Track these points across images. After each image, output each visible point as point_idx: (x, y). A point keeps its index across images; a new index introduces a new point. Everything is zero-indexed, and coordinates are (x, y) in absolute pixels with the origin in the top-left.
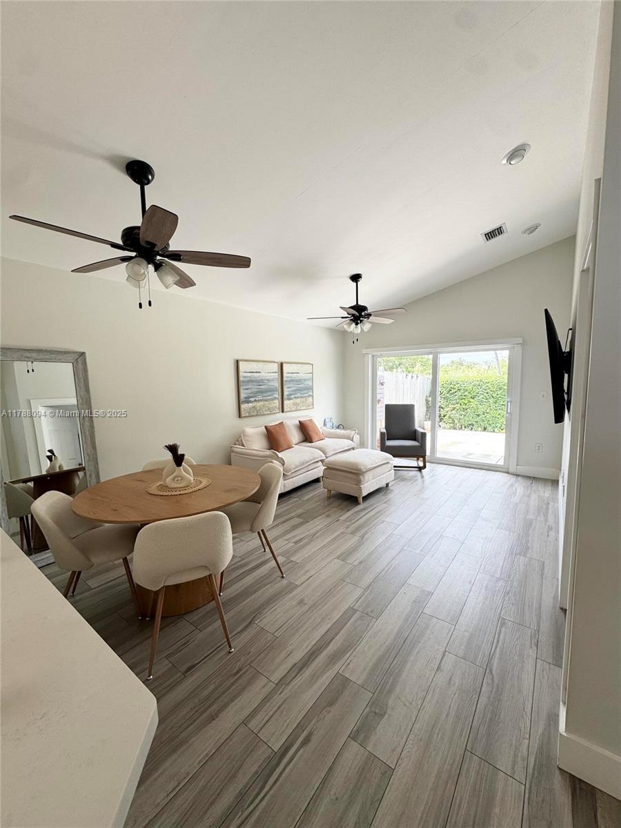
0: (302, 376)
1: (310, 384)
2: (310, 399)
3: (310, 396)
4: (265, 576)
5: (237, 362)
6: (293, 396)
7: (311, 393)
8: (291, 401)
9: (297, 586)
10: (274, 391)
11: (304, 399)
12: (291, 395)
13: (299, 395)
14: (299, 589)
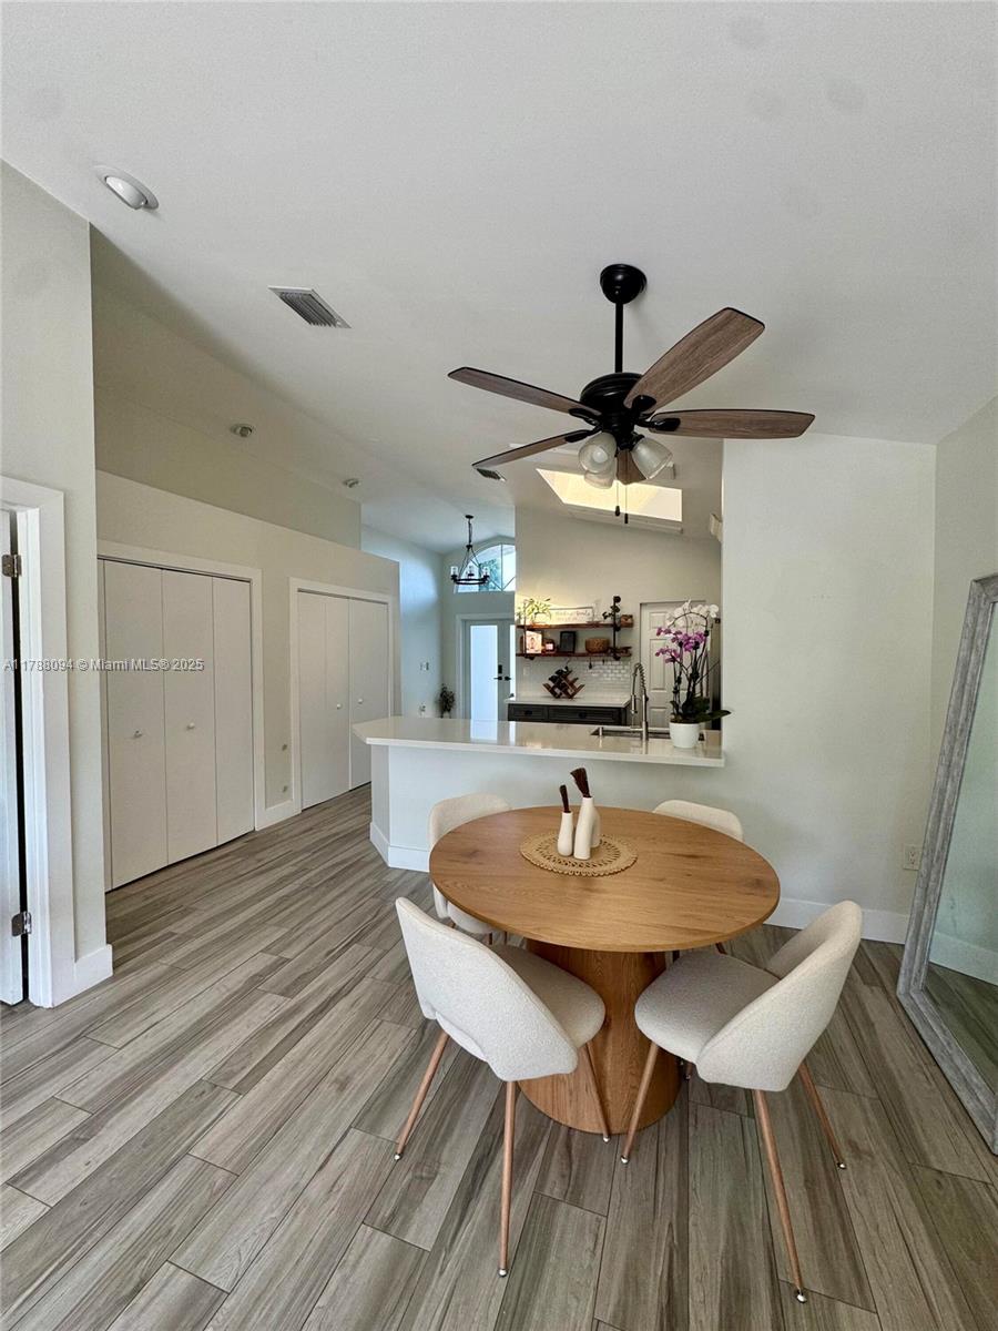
4: (444, 1140)
9: (357, 1124)
14: (349, 1117)
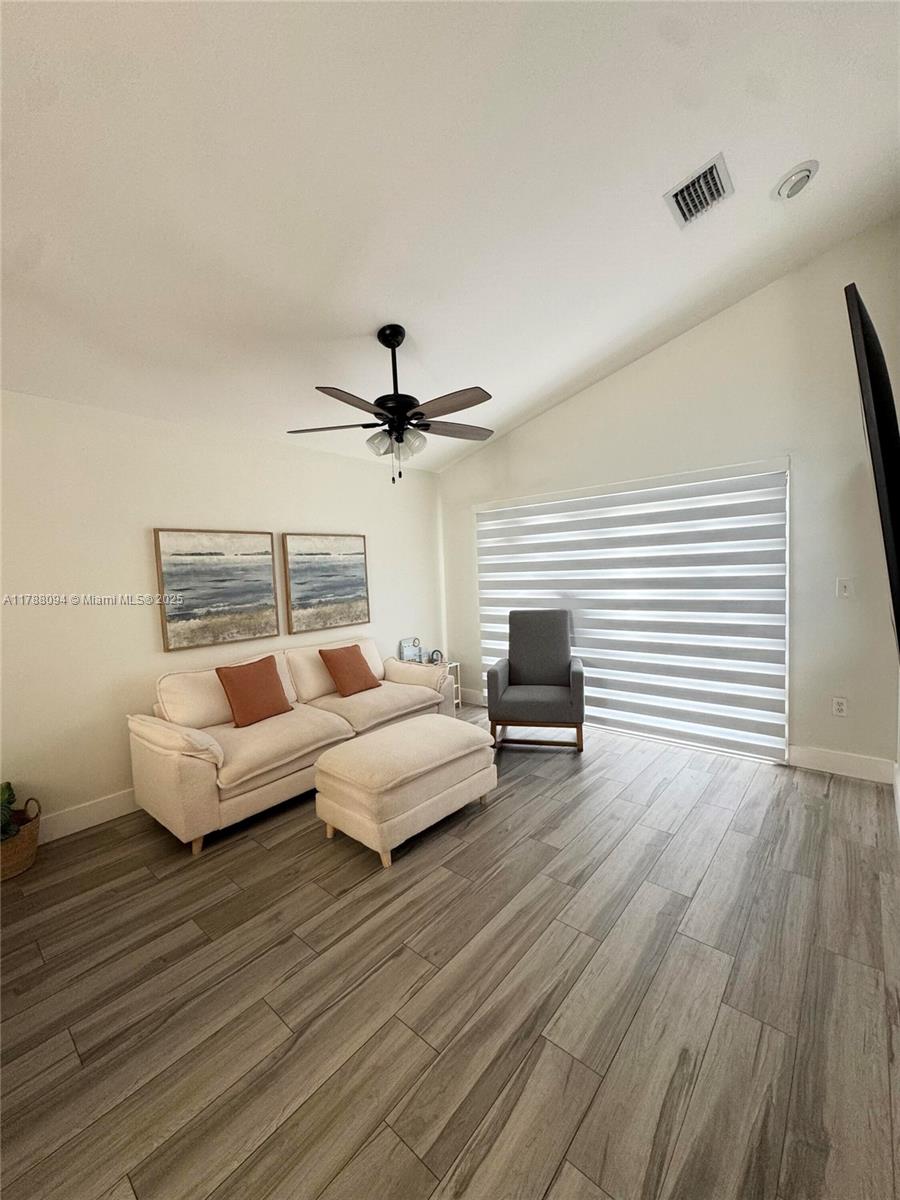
0: (337, 558)
1: (359, 573)
2: (361, 605)
3: (360, 598)
5: (156, 531)
6: (314, 601)
7: (364, 594)
8: (310, 611)
10: (262, 591)
11: (345, 605)
12: (308, 597)
13: (330, 597)
